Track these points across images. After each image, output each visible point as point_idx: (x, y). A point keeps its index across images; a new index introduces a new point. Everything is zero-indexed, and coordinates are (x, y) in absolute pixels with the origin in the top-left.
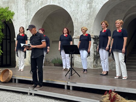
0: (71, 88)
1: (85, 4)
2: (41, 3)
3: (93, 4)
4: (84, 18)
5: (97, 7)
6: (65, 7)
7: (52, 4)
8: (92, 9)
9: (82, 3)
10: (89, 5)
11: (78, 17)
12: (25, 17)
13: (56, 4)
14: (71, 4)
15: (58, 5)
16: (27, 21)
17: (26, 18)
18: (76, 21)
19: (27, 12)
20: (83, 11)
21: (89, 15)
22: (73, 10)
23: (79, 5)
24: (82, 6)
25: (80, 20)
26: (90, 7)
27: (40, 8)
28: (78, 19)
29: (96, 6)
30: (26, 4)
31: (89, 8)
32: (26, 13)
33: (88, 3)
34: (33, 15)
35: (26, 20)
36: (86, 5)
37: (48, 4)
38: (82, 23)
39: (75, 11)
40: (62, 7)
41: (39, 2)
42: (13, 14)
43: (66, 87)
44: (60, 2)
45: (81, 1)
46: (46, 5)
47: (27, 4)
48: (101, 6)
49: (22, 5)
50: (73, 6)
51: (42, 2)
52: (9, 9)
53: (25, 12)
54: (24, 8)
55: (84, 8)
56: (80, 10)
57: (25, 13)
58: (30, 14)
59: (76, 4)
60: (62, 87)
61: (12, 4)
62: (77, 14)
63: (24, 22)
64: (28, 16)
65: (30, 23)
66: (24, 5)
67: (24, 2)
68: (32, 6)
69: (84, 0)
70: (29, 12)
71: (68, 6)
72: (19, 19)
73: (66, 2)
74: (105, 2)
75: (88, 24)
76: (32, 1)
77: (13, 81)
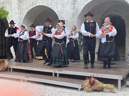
0: (58, 75)
1: (69, 5)
3: (76, 5)
4: (69, 17)
5: (79, 7)
6: (53, 7)
7: (41, 4)
8: (75, 10)
9: (67, 4)
10: (72, 6)
11: (64, 16)
12: (18, 15)
13: (45, 4)
14: (57, 5)
15: (46, 5)
17: (19, 17)
19: (19, 11)
20: (67, 11)
21: (73, 14)
22: (59, 10)
23: (64, 6)
24: (67, 7)
26: (74, 8)
27: (31, 8)
28: (64, 18)
29: (78, 7)
31: (73, 8)
32: (19, 12)
33: (72, 4)
34: (25, 14)
35: (19, 18)
36: (71, 6)
37: (38, 4)
38: (67, 21)
39: (61, 11)
40: (50, 7)
41: (30, 3)
42: (7, 13)
44: (48, 3)
45: (66, 3)
46: (36, 5)
47: (20, 4)
48: (83, 7)
49: (15, 5)
50: (59, 7)
51: (33, 3)
52: (4, 9)
53: (18, 11)
54: (17, 8)
55: (69, 8)
56: (65, 10)
57: (18, 12)
58: (22, 13)
59: (62, 5)
61: (7, 5)
62: (63, 13)
63: (17, 20)
64: (21, 15)
65: (22, 20)
66: (17, 6)
67: (17, 3)
68: (24, 6)
69: (69, 2)
70: (21, 11)
71: (55, 7)
72: (13, 17)
73: (54, 3)
74: (86, 4)
75: (72, 22)
76: (24, 2)
77: (8, 70)
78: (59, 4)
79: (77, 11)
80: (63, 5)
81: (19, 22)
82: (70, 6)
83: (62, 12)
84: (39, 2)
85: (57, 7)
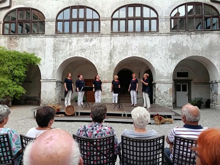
0: (126, 116)
1: (107, 60)
3: (113, 60)
4: (106, 69)
5: (115, 62)
6: (91, 59)
7: (79, 56)
9: (105, 59)
10: (109, 61)
11: (101, 68)
12: (52, 63)
13: (83, 56)
15: (85, 57)
16: (55, 67)
18: (100, 70)
20: (105, 64)
21: (110, 67)
22: (97, 63)
23: (102, 60)
24: (104, 61)
25: (103, 70)
26: (111, 62)
27: (68, 58)
30: (54, 53)
33: (109, 59)
34: (61, 62)
35: (53, 66)
37: (76, 56)
38: (104, 72)
40: (88, 59)
41: (68, 53)
42: (39, 60)
43: (122, 115)
46: (74, 56)
48: (118, 62)
49: (49, 53)
51: (70, 54)
52: (36, 55)
53: (53, 59)
54: (51, 56)
55: (106, 62)
56: (103, 63)
59: (100, 59)
60: (120, 115)
61: (39, 52)
63: (51, 67)
64: (56, 63)
65: (58, 68)
66: (52, 54)
67: (52, 51)
68: (61, 56)
69: (106, 57)
70: (57, 60)
72: (46, 64)
73: (92, 56)
74: (120, 60)
75: (109, 73)
76: (61, 52)
77: (76, 114)
78: (97, 58)
79: (113, 64)
83: (100, 64)
84: (77, 53)
85: (95, 60)
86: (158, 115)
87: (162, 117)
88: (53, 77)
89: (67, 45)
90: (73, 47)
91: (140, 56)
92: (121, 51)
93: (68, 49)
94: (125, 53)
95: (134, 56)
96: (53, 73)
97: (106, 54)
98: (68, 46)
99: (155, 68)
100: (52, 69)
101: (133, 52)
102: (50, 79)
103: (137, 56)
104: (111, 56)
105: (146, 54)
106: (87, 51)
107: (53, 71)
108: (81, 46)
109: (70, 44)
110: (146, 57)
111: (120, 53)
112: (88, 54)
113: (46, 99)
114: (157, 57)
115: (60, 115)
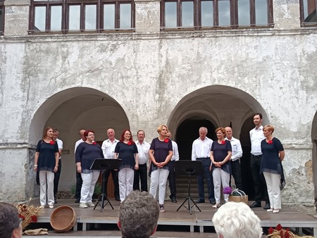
1: (151, 93)
2: (61, 81)
3: (165, 95)
4: (150, 116)
5: (172, 100)
6: (113, 93)
7: (85, 85)
8: (163, 103)
9: (146, 91)
10: (157, 96)
11: (138, 113)
12: (20, 103)
13: (95, 87)
14: (124, 91)
15: (99, 89)
17: (23, 106)
18: (135, 119)
19: (26, 94)
20: (147, 104)
21: (159, 111)
22: (128, 101)
23: (140, 94)
24: (145, 96)
25: (142, 118)
26: (161, 100)
27: (59, 90)
28: (139, 116)
29: (170, 99)
30: (24, 79)
31: (159, 100)
32: (23, 96)
33: (157, 92)
34: (42, 101)
35: (22, 110)
36: (154, 95)
37: (78, 85)
38: (146, 123)
39: (132, 102)
40: (107, 92)
41: (58, 79)
43: (192, 229)
44: (103, 84)
45: (144, 88)
46: (73, 86)
47: (28, 80)
49: (14, 80)
50: (129, 94)
51: (64, 80)
53: (21, 94)
54: (19, 87)
55: (149, 99)
56: (141, 101)
57: (20, 96)
58: (33, 99)
59: (135, 92)
63: (18, 113)
64: (30, 103)
65: (33, 115)
66: (19, 82)
67: (21, 75)
68: (41, 86)
69: (149, 87)
70: (31, 96)
71: (120, 94)
72: (6, 106)
73: (116, 86)
74: (184, 95)
76: (41, 76)
77: (76, 228)
78: (127, 89)
79: (167, 105)
80: (137, 91)
81: (23, 119)
82: (152, 96)
83: (135, 104)
84: (79, 79)
85: (123, 94)
86: (279, 227)
87: (291, 233)
88: (22, 138)
89: (56, 59)
90: (71, 65)
91: (232, 84)
92: (184, 72)
93: (57, 70)
94: (195, 78)
95: (216, 83)
96: (21, 127)
97: (149, 80)
98: (60, 62)
99: (269, 112)
100: (20, 117)
101: (215, 75)
102: (15, 141)
103: (224, 84)
104: (161, 84)
105: (246, 80)
106: (103, 75)
107: (23, 123)
108: (89, 62)
109: (64, 58)
110: (246, 85)
111: (182, 77)
112: (107, 82)
113: (4, 191)
114: (271, 87)
115: (36, 231)
